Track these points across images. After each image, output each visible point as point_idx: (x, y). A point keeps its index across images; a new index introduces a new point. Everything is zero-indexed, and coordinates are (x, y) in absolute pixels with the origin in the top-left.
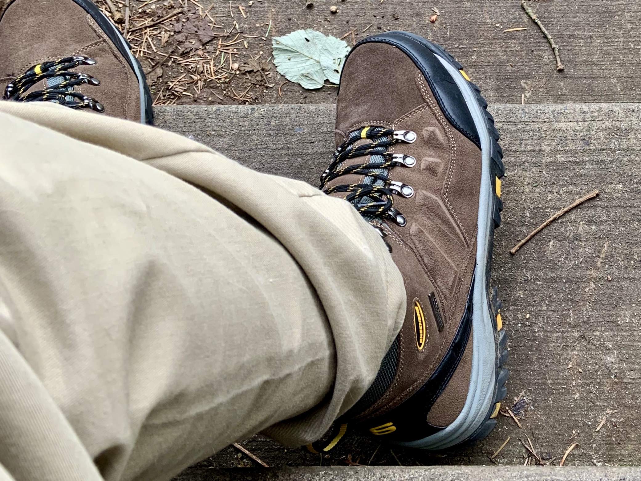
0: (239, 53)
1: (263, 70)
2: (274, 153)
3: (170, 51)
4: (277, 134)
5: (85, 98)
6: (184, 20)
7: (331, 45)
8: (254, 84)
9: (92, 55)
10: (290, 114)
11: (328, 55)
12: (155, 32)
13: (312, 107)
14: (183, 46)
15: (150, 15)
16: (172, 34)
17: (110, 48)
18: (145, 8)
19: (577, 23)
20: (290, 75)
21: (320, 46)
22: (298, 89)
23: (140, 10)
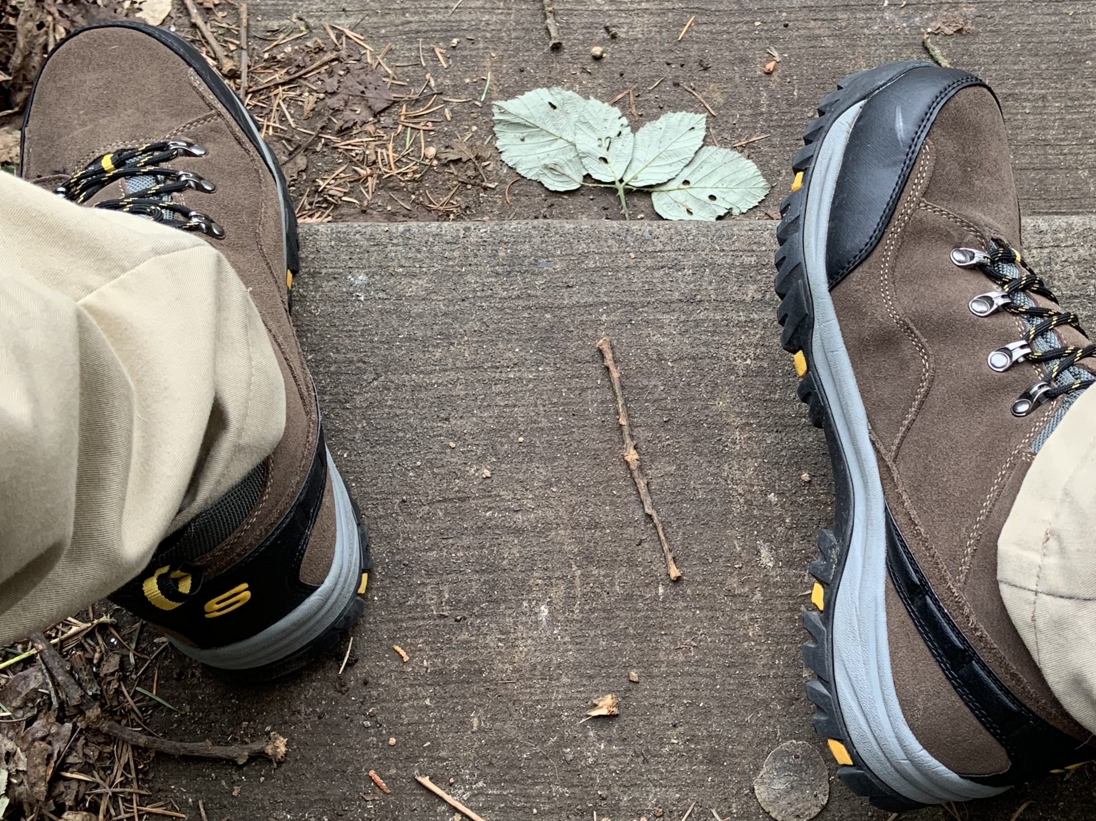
0: (437, 128)
1: (477, 158)
2: (505, 305)
3: (319, 125)
4: (510, 272)
5: (193, 213)
6: (342, 73)
7: (594, 114)
8: (462, 182)
9: (199, 140)
10: (531, 237)
11: (589, 132)
12: (292, 94)
13: (569, 226)
14: (340, 117)
15: (281, 64)
16: (322, 96)
17: (229, 126)
18: (275, 51)
19: (1020, 74)
20: (524, 167)
21: (574, 117)
22: (539, 191)
23: (266, 56)
